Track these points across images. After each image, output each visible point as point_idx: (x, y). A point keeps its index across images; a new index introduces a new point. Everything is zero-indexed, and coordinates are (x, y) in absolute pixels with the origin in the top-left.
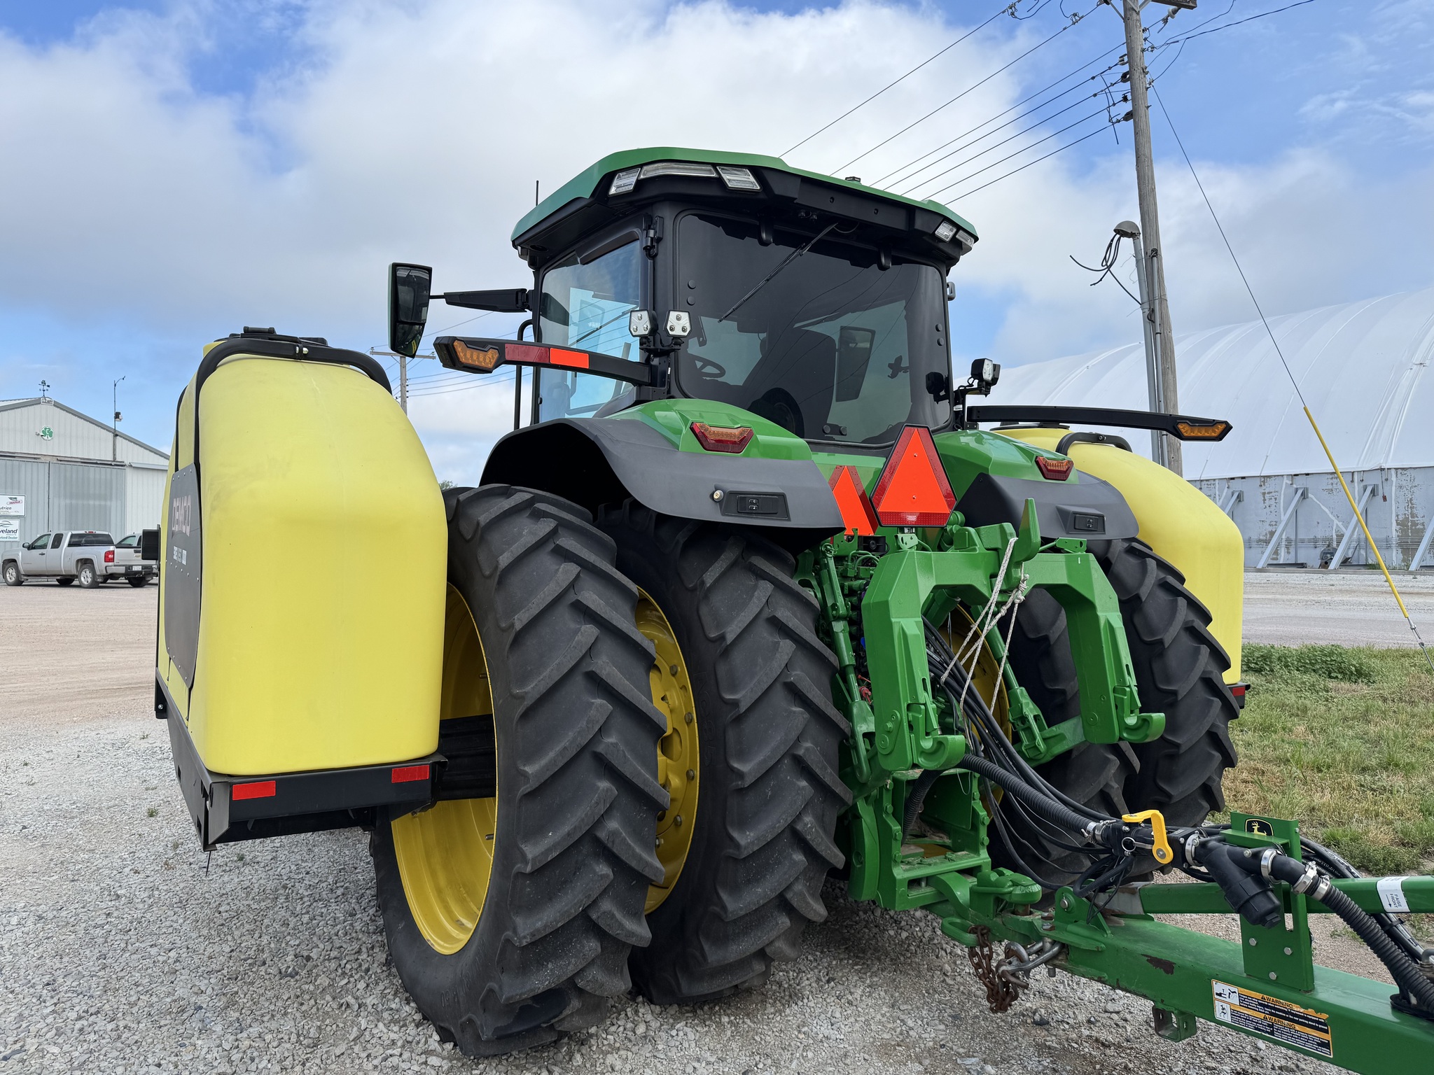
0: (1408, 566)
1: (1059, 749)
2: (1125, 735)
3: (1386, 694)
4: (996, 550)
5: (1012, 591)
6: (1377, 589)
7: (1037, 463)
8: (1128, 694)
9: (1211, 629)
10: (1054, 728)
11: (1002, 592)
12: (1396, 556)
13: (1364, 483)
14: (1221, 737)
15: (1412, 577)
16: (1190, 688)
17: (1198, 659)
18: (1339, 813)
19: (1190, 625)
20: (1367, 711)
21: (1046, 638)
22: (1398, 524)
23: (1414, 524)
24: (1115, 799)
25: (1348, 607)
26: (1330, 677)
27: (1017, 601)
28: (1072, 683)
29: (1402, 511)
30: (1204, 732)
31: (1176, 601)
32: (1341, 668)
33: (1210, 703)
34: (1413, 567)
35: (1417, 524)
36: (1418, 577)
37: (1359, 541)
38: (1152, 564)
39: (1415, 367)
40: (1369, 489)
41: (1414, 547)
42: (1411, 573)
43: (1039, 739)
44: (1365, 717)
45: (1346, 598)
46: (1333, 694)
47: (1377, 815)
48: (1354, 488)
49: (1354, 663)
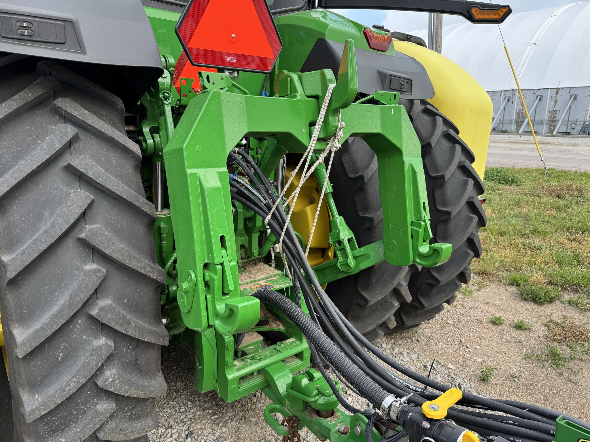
0: (518, 132)
1: (364, 266)
2: (418, 260)
3: (527, 192)
4: (316, 97)
5: (330, 139)
6: (506, 141)
7: (365, 34)
8: (423, 227)
9: (474, 165)
10: (362, 249)
11: (319, 140)
12: (513, 128)
13: (505, 96)
14: (475, 241)
15: (519, 136)
16: (459, 210)
17: (466, 189)
18: (516, 264)
19: (462, 164)
20: (519, 201)
21: (362, 178)
22: (516, 114)
23: (523, 114)
24: (404, 293)
25: (497, 149)
26: (500, 183)
27: (334, 149)
28: (379, 213)
29: (519, 108)
30: (465, 239)
31: (455, 147)
32: (505, 178)
33: (471, 219)
34: (520, 132)
35: (524, 114)
36: (522, 136)
37: (500, 121)
38: (440, 120)
39: (532, 45)
40: (507, 99)
41: (521, 123)
42: (519, 134)
43: (350, 258)
44: (518, 204)
45: (495, 145)
46: (502, 191)
47: (535, 264)
48: (501, 98)
49: (511, 176)
